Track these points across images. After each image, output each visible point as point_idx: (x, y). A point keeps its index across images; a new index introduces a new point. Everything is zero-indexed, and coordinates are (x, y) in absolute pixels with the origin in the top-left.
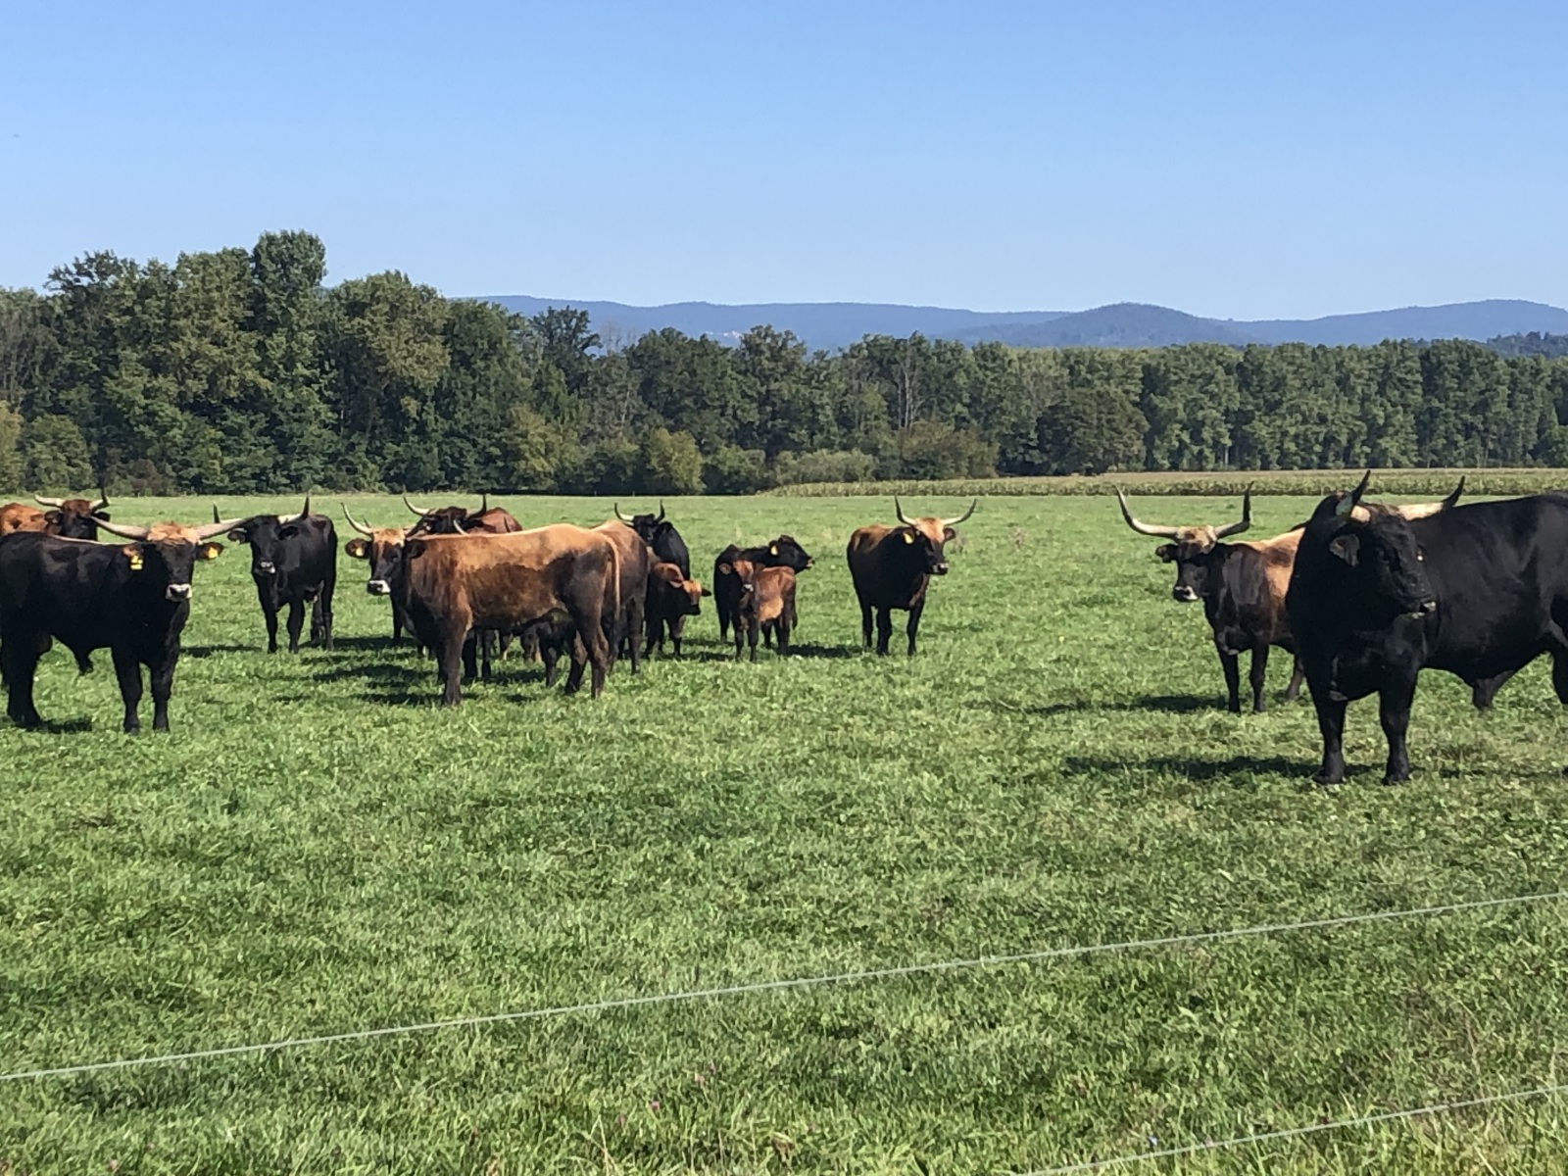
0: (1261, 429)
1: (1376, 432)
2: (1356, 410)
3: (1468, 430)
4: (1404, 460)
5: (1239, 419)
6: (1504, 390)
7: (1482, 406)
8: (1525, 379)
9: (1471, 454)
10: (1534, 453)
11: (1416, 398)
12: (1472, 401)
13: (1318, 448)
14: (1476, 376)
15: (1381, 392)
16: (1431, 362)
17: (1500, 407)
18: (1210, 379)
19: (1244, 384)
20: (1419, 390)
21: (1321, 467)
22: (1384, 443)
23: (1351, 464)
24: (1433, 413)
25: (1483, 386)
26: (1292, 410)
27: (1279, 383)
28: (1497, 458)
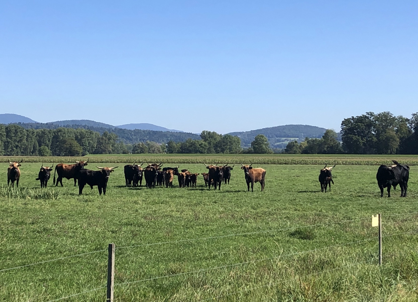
3: (17, 147)
6: (25, 137)
7: (20, 141)
8: (30, 134)
9: (17, 153)
12: (18, 140)
14: (19, 134)
16: (8, 130)
17: (24, 141)
20: (5, 137)
24: (8, 142)
25: (20, 136)
28: (23, 154)
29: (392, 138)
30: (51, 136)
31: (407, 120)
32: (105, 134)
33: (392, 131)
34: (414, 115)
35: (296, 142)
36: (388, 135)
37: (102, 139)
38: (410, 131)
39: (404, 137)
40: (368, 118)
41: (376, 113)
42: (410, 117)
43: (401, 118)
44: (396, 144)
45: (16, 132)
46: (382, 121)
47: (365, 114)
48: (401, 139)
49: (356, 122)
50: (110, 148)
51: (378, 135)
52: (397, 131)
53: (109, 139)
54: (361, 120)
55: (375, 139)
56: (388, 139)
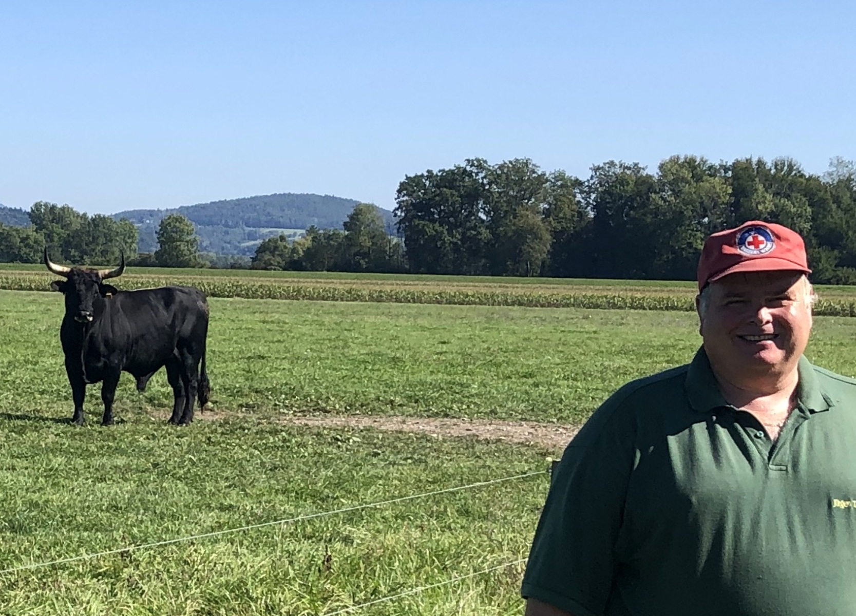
29: (533, 232)
31: (578, 183)
33: (533, 214)
34: (596, 169)
35: (282, 238)
36: (521, 223)
38: (581, 215)
39: (563, 231)
40: (470, 175)
43: (560, 176)
44: (541, 250)
46: (507, 184)
47: (463, 164)
48: (556, 234)
49: (438, 186)
51: (493, 225)
52: (547, 213)
54: (450, 179)
55: (485, 234)
56: (522, 235)
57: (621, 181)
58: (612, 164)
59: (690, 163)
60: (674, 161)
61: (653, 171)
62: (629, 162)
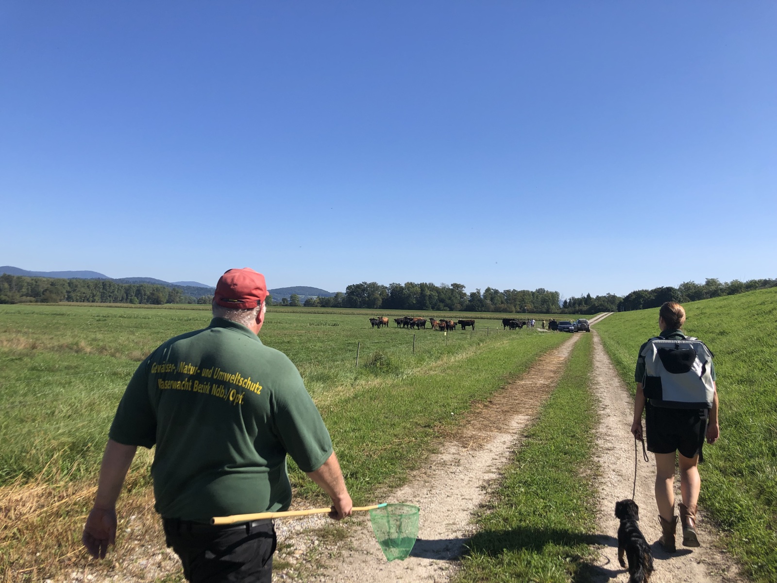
0: (73, 294)
1: (94, 296)
2: (90, 291)
3: (110, 296)
4: (98, 301)
5: (68, 292)
6: (117, 289)
7: (113, 292)
8: (120, 288)
9: (110, 300)
10: (121, 301)
11: (101, 290)
13: (83, 298)
14: (112, 287)
15: (95, 288)
16: (104, 285)
17: (116, 292)
18: (64, 285)
19: (69, 286)
20: (102, 289)
21: (83, 302)
22: (95, 298)
23: (89, 302)
24: (104, 293)
25: (113, 288)
26: (79, 291)
27: (76, 286)
28: (115, 301)
29: (377, 298)
30: (135, 289)
31: (386, 288)
32: (174, 290)
33: (377, 294)
34: (390, 284)
35: (311, 299)
36: (375, 296)
37: (172, 292)
38: (388, 295)
39: (384, 298)
40: (363, 285)
41: (368, 282)
42: (388, 286)
43: (383, 286)
44: (380, 302)
45: (110, 286)
46: (371, 288)
47: (361, 283)
48: (383, 299)
49: (356, 288)
50: (178, 299)
51: (368, 297)
52: (380, 294)
53: (177, 293)
54: (358, 286)
55: (367, 299)
56: (375, 299)
57: (396, 287)
58: (394, 283)
59: (411, 284)
60: (408, 283)
61: (403, 285)
62: (398, 283)
